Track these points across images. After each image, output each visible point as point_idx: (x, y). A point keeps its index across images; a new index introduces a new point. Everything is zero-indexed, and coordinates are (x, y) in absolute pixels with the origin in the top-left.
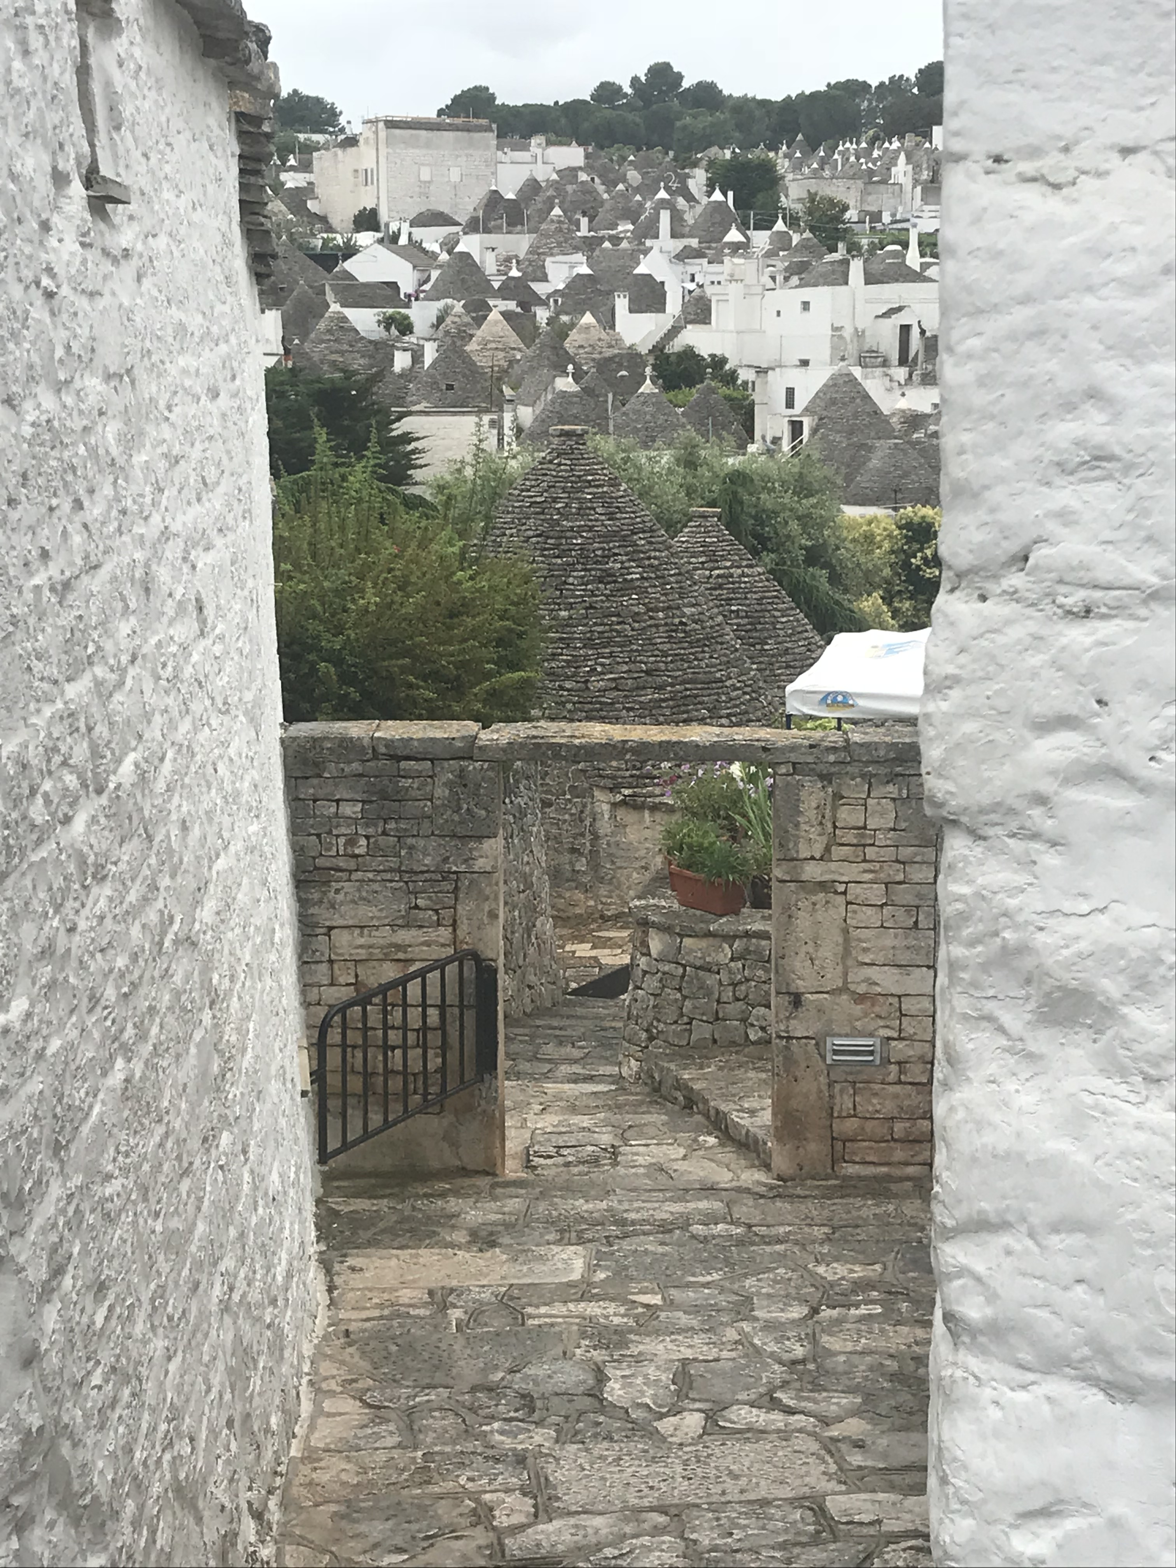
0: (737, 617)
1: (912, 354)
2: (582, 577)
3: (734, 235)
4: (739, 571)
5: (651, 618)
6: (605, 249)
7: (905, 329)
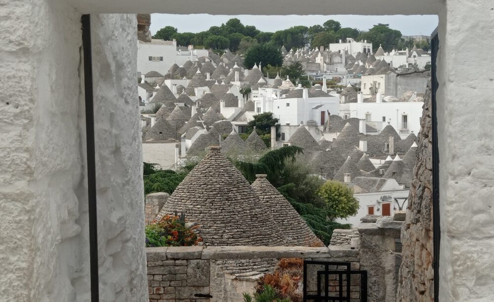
0: (274, 212)
1: (326, 121)
2: (220, 199)
3: (261, 80)
4: (274, 196)
5: (245, 213)
6: (216, 85)
7: (323, 113)
